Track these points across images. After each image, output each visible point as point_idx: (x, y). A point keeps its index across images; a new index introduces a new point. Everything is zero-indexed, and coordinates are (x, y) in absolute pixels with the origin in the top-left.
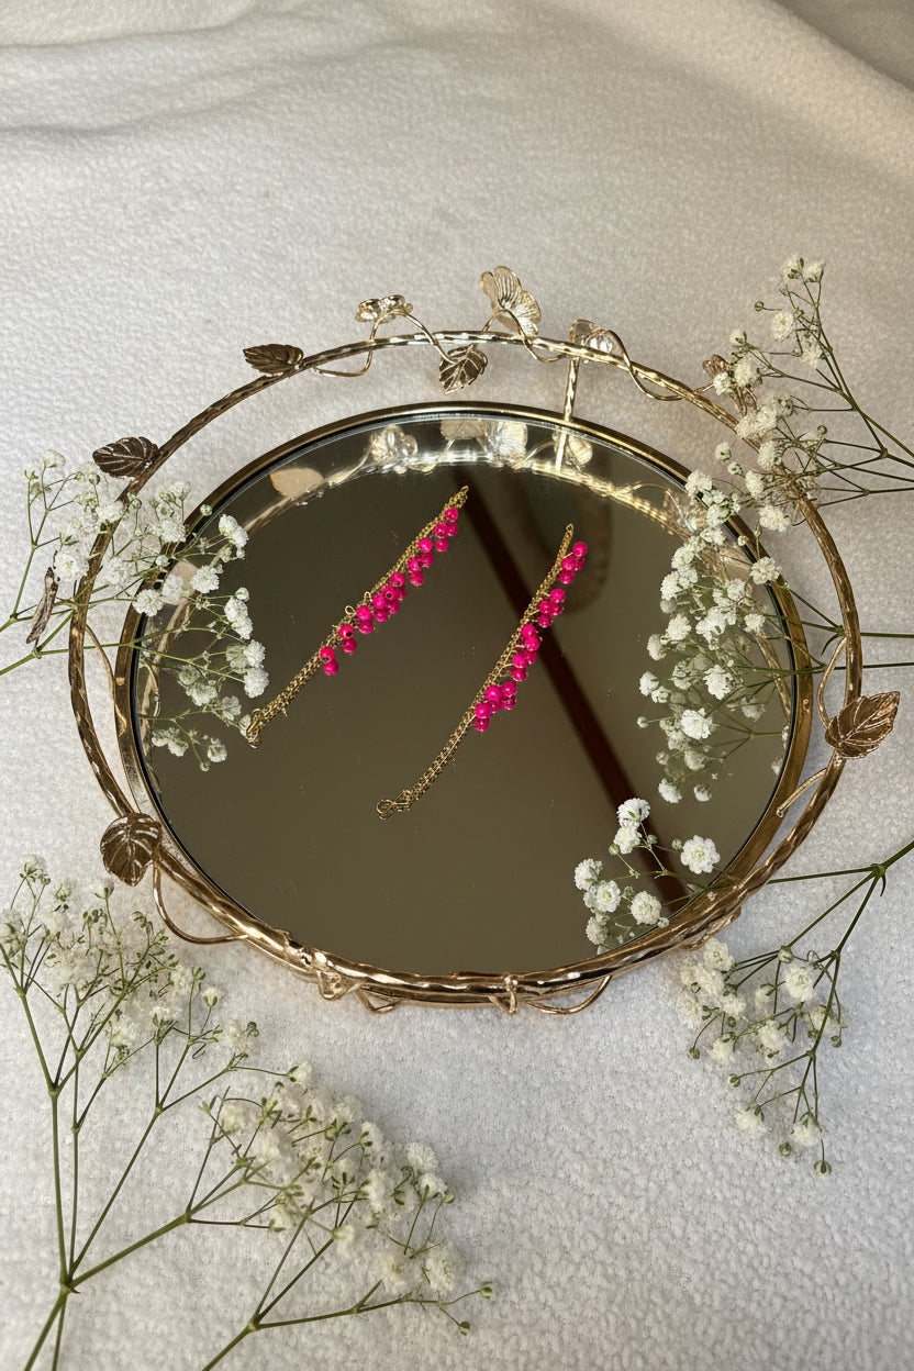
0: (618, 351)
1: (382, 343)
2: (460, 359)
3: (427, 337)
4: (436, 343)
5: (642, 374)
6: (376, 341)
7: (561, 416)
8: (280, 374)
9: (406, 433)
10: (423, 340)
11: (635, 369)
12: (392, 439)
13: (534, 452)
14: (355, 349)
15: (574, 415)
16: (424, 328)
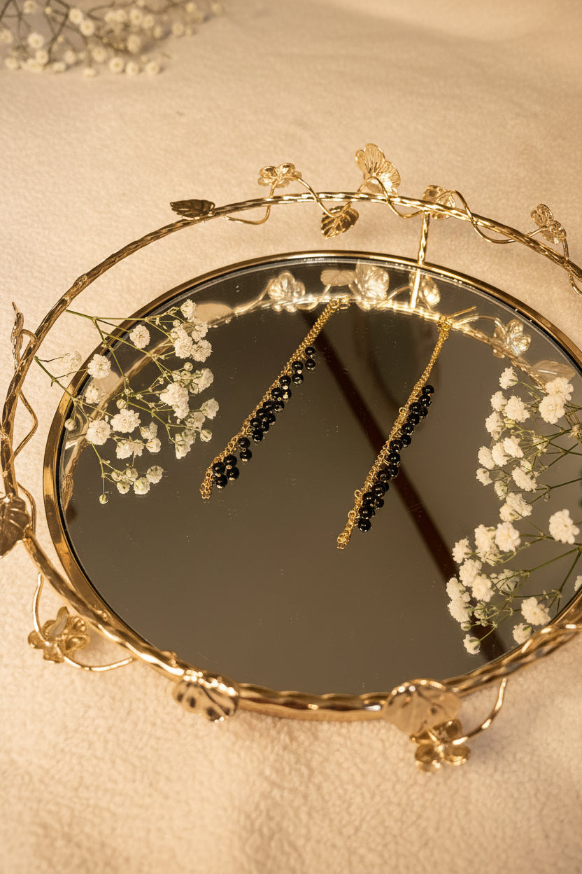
0: (462, 207)
1: (278, 199)
2: (337, 215)
3: (312, 195)
4: (319, 200)
5: (480, 223)
6: (275, 198)
7: (416, 261)
8: (197, 218)
9: (296, 278)
10: (309, 198)
11: (475, 219)
12: (285, 283)
13: (395, 293)
14: (257, 203)
15: (426, 261)
16: (311, 189)
